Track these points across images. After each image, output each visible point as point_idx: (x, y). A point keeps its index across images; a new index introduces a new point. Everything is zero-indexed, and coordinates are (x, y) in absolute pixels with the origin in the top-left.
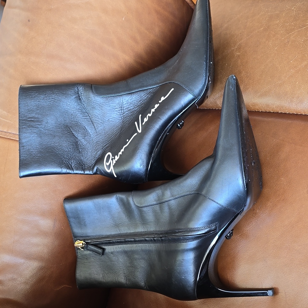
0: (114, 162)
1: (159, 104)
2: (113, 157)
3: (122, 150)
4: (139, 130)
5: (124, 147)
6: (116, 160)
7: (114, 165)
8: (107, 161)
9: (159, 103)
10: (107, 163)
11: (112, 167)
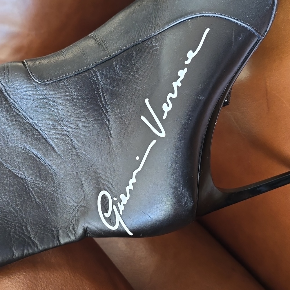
0: (122, 208)
1: (186, 70)
2: (115, 199)
3: (133, 180)
4: (161, 132)
5: (135, 173)
6: (125, 203)
7: (121, 213)
8: (105, 209)
9: (187, 66)
10: (105, 214)
11: (119, 219)
